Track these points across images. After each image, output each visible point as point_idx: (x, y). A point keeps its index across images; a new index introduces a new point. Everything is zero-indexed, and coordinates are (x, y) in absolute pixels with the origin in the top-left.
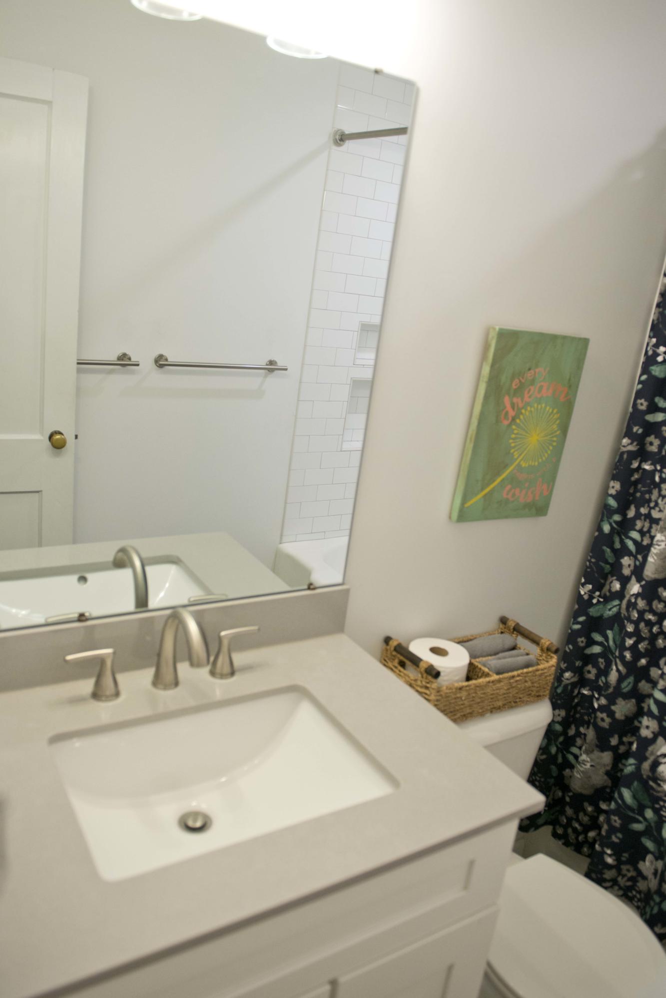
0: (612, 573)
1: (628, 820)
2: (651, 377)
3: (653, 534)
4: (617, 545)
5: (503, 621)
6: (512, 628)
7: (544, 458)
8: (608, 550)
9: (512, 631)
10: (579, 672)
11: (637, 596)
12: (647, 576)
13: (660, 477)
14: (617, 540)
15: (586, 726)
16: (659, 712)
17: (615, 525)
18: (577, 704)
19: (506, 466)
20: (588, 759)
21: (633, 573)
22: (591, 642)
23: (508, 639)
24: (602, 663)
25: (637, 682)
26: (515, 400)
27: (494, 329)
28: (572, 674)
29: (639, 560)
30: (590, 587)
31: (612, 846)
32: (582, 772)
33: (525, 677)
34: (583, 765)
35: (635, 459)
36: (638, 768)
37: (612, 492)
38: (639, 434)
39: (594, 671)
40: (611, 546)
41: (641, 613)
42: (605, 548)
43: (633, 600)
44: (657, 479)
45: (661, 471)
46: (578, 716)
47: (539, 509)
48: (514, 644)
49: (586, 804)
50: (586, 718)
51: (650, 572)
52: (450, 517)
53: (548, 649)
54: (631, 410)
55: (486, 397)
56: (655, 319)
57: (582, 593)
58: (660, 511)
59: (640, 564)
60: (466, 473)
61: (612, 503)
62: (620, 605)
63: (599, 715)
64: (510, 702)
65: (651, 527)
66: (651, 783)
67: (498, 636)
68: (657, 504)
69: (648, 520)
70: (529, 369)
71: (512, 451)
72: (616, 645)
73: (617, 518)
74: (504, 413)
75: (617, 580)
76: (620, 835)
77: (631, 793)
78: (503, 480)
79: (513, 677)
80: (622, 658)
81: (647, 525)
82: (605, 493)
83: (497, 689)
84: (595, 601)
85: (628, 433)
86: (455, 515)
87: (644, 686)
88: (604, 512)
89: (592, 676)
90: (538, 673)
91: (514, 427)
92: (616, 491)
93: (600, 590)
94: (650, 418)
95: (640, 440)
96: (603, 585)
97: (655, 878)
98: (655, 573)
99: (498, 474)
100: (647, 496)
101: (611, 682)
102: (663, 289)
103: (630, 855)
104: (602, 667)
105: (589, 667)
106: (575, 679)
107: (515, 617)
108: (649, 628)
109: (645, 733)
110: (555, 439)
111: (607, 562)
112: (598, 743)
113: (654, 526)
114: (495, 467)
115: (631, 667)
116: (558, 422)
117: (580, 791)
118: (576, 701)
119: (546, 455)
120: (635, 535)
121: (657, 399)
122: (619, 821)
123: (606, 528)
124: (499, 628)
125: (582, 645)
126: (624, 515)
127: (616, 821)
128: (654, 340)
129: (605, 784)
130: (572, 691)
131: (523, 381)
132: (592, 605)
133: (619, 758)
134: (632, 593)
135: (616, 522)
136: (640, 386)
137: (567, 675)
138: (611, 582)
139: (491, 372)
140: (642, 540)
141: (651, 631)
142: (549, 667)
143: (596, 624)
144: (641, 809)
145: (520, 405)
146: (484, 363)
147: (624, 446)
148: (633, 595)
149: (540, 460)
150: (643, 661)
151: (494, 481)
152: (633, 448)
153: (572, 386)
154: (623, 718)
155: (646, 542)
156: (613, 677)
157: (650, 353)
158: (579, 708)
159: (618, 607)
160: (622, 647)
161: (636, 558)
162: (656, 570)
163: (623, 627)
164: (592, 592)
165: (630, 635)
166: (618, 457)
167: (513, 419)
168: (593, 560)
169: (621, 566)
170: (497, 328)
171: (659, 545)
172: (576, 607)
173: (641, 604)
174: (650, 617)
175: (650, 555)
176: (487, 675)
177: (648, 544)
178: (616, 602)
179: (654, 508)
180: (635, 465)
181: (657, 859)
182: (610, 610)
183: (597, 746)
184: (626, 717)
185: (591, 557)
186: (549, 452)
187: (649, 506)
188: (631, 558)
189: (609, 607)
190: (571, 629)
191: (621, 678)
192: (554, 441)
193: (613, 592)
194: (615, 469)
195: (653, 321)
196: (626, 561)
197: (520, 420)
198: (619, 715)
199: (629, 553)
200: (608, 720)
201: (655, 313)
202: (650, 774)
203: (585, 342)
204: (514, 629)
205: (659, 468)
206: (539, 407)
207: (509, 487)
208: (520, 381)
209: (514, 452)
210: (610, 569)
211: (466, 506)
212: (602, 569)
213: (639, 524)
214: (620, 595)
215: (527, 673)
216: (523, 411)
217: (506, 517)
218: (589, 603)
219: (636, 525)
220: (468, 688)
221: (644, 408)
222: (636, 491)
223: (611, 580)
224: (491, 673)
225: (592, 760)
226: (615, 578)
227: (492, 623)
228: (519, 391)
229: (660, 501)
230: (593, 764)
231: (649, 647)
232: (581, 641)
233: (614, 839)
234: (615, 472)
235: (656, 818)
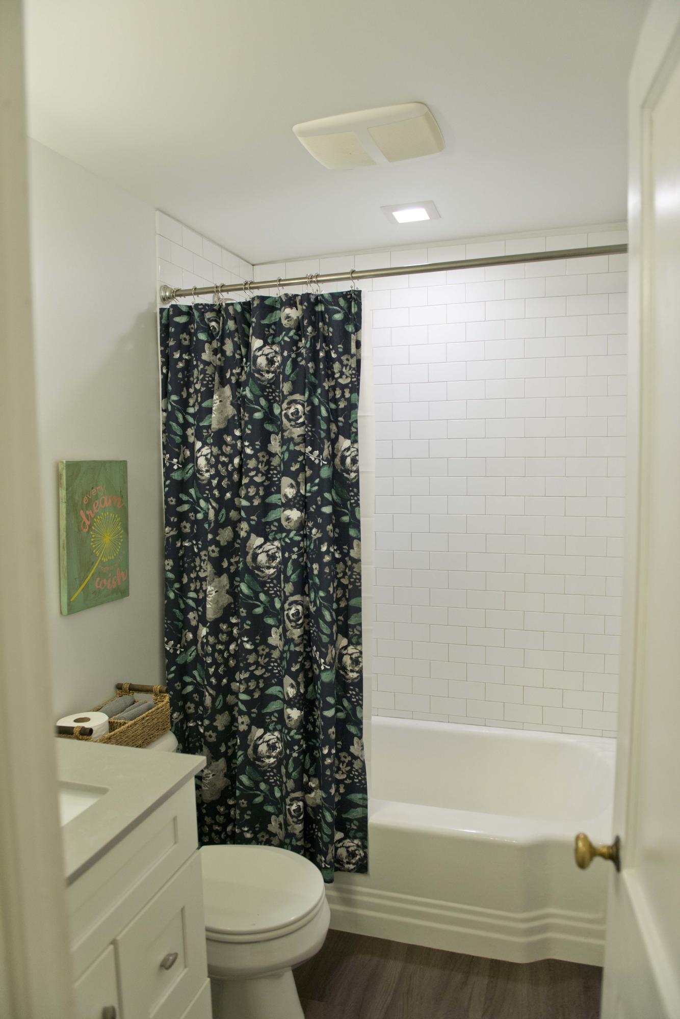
0: (184, 628)
1: (250, 798)
2: (173, 481)
3: (204, 589)
4: (182, 606)
5: (119, 687)
6: (127, 689)
7: (117, 553)
8: (177, 611)
9: (128, 691)
10: (182, 709)
11: (206, 637)
12: (210, 618)
13: (198, 548)
14: (181, 602)
15: (199, 750)
16: (246, 709)
17: (177, 592)
18: (188, 736)
19: (93, 564)
20: (210, 772)
21: (198, 622)
22: (185, 685)
23: (127, 699)
24: (196, 697)
25: (225, 697)
26: (88, 512)
27: (63, 462)
28: (179, 713)
29: (200, 611)
30: (172, 642)
31: (247, 823)
32: (208, 783)
33: (152, 716)
34: (207, 778)
35: (178, 540)
36: (246, 755)
37: (168, 568)
38: (175, 522)
39: (192, 706)
40: (178, 607)
41: (213, 646)
42: (174, 610)
43: (205, 641)
44: (196, 550)
45: (197, 544)
46: (191, 745)
47: (122, 592)
48: (133, 700)
49: (218, 807)
50: (197, 744)
51: (210, 615)
52: (61, 613)
53: (161, 692)
54: (164, 507)
55: (68, 514)
56: (165, 441)
57: (168, 649)
58: (204, 571)
59: (202, 613)
60: (66, 574)
61: (170, 575)
62: (196, 649)
63: (207, 734)
64: (147, 739)
65: (201, 585)
66: (257, 763)
67: (118, 699)
68: (201, 567)
69: (198, 581)
70: (93, 488)
71: (94, 551)
72: (202, 678)
73: (177, 585)
74: (82, 522)
75: (189, 631)
76: (249, 812)
77: (247, 777)
78: (93, 575)
79: (143, 718)
80: (210, 684)
81: (198, 584)
82: (163, 571)
83: (135, 731)
84: (178, 652)
85: (168, 523)
86: (65, 610)
87: (231, 699)
88: (166, 584)
89: (192, 711)
90: (159, 711)
91: (92, 533)
92: (171, 566)
93: (180, 643)
94: (179, 509)
95: (177, 526)
96: (181, 639)
97: (282, 830)
98: (214, 615)
99: (89, 570)
100: (192, 565)
101: (208, 706)
102: (164, 420)
103: (260, 825)
104: (197, 699)
105: (189, 704)
106: (181, 717)
107: (127, 681)
108: (221, 655)
109: (242, 728)
110: (121, 537)
111: (179, 621)
112: (212, 756)
113: (204, 583)
114: (86, 566)
115: (218, 688)
116: (120, 524)
117: (210, 799)
118: (187, 734)
119: (118, 550)
120: (192, 595)
121: (181, 495)
122: (245, 802)
123: (172, 595)
124: (117, 694)
125: (179, 688)
126: (181, 582)
127: (244, 803)
128: (168, 455)
129: (227, 785)
130: (182, 727)
131: (90, 497)
132: (177, 656)
133: (230, 759)
134: (202, 636)
135: (176, 589)
136: (167, 489)
137: (175, 715)
138: (186, 635)
139: (67, 493)
140: (198, 596)
141: (223, 657)
142: (165, 704)
143: (184, 670)
144: (257, 784)
145: (92, 516)
146: (60, 489)
147: (168, 533)
148: (204, 637)
149: (115, 555)
150: (225, 681)
151: (87, 577)
152: (173, 533)
153: (123, 496)
154: (224, 729)
155: (201, 596)
156: (208, 701)
157: (168, 464)
158: (190, 739)
159: (195, 651)
160: (208, 676)
161: (197, 610)
162: (214, 612)
163: (203, 663)
164: (175, 645)
165: (210, 665)
166: (165, 542)
167: (90, 527)
168: (169, 622)
169: (189, 620)
170: (64, 461)
171: (211, 594)
172: (167, 661)
173: (211, 639)
174: (220, 647)
175: (207, 603)
176: (125, 723)
177: (203, 597)
178: (193, 648)
179: (200, 571)
180: (179, 544)
181: (278, 816)
182: (190, 655)
183: (213, 758)
184: (225, 726)
185: (167, 620)
186: (120, 547)
187: (196, 571)
188: (194, 612)
189: (189, 654)
190: (167, 679)
191: (214, 699)
192: (121, 539)
193: (189, 642)
194: (166, 551)
195: (163, 443)
196: (191, 615)
197: (94, 526)
198: (220, 728)
199: (192, 609)
200: (214, 735)
201: (163, 438)
202: (255, 756)
203: (124, 463)
204: (130, 689)
205: (195, 542)
206: (105, 515)
207: (98, 579)
208: (88, 497)
209: (96, 551)
210: (182, 625)
211: (71, 600)
212: (177, 626)
213: (193, 586)
214: (195, 641)
215: (152, 712)
216: (95, 520)
217: (102, 603)
218: (175, 655)
219: (190, 587)
220: (115, 736)
221: (173, 503)
222: (184, 563)
223: (185, 633)
224: (126, 721)
225: (212, 771)
226: (187, 630)
227: (111, 691)
228: (89, 505)
229: (202, 564)
230: (214, 773)
231: (225, 669)
232: (178, 685)
233: (247, 817)
234: (166, 553)
235: (268, 787)
